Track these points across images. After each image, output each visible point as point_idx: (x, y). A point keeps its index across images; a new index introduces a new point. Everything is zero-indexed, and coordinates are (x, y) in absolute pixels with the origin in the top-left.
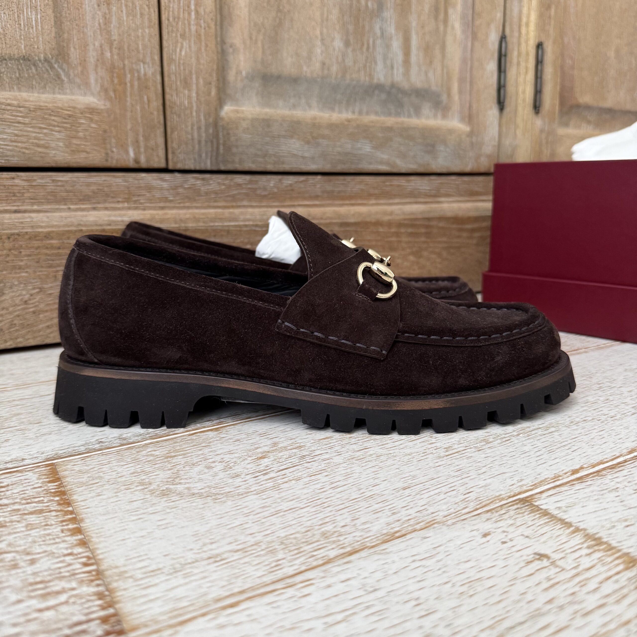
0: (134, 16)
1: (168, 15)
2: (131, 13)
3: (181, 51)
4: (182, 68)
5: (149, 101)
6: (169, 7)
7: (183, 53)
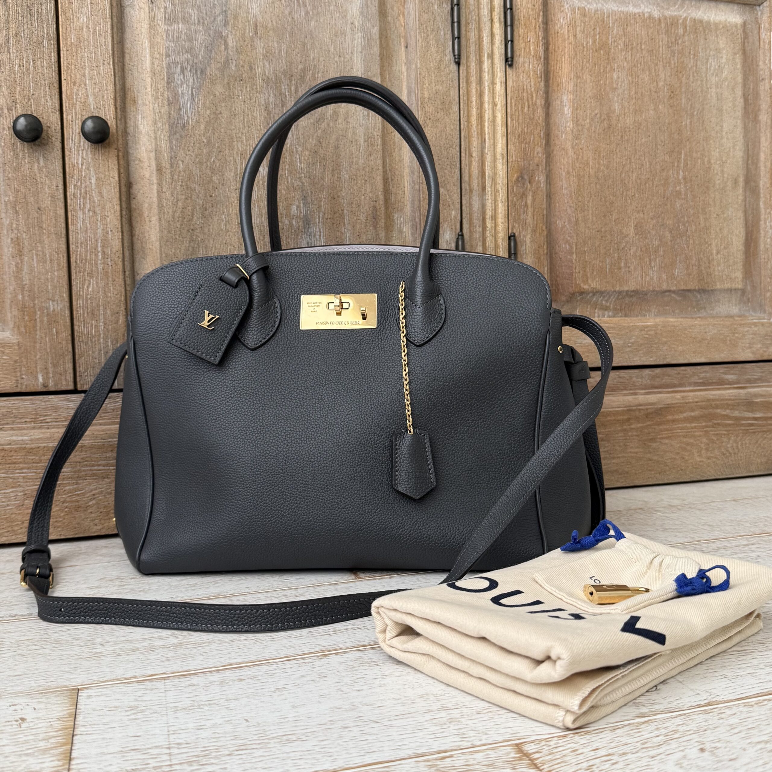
0: (45, 262)
1: (76, 259)
2: (43, 260)
3: (88, 287)
4: (89, 302)
5: (57, 333)
6: (77, 251)
7: (90, 289)
